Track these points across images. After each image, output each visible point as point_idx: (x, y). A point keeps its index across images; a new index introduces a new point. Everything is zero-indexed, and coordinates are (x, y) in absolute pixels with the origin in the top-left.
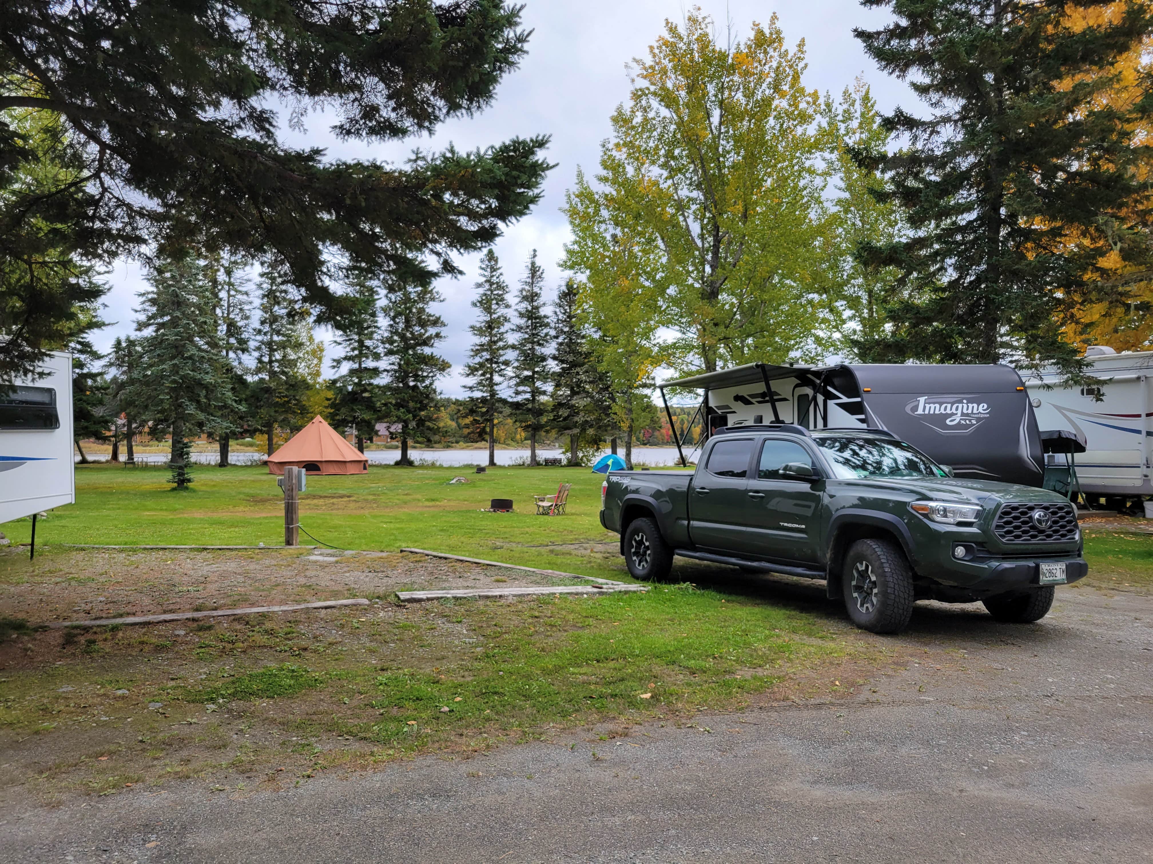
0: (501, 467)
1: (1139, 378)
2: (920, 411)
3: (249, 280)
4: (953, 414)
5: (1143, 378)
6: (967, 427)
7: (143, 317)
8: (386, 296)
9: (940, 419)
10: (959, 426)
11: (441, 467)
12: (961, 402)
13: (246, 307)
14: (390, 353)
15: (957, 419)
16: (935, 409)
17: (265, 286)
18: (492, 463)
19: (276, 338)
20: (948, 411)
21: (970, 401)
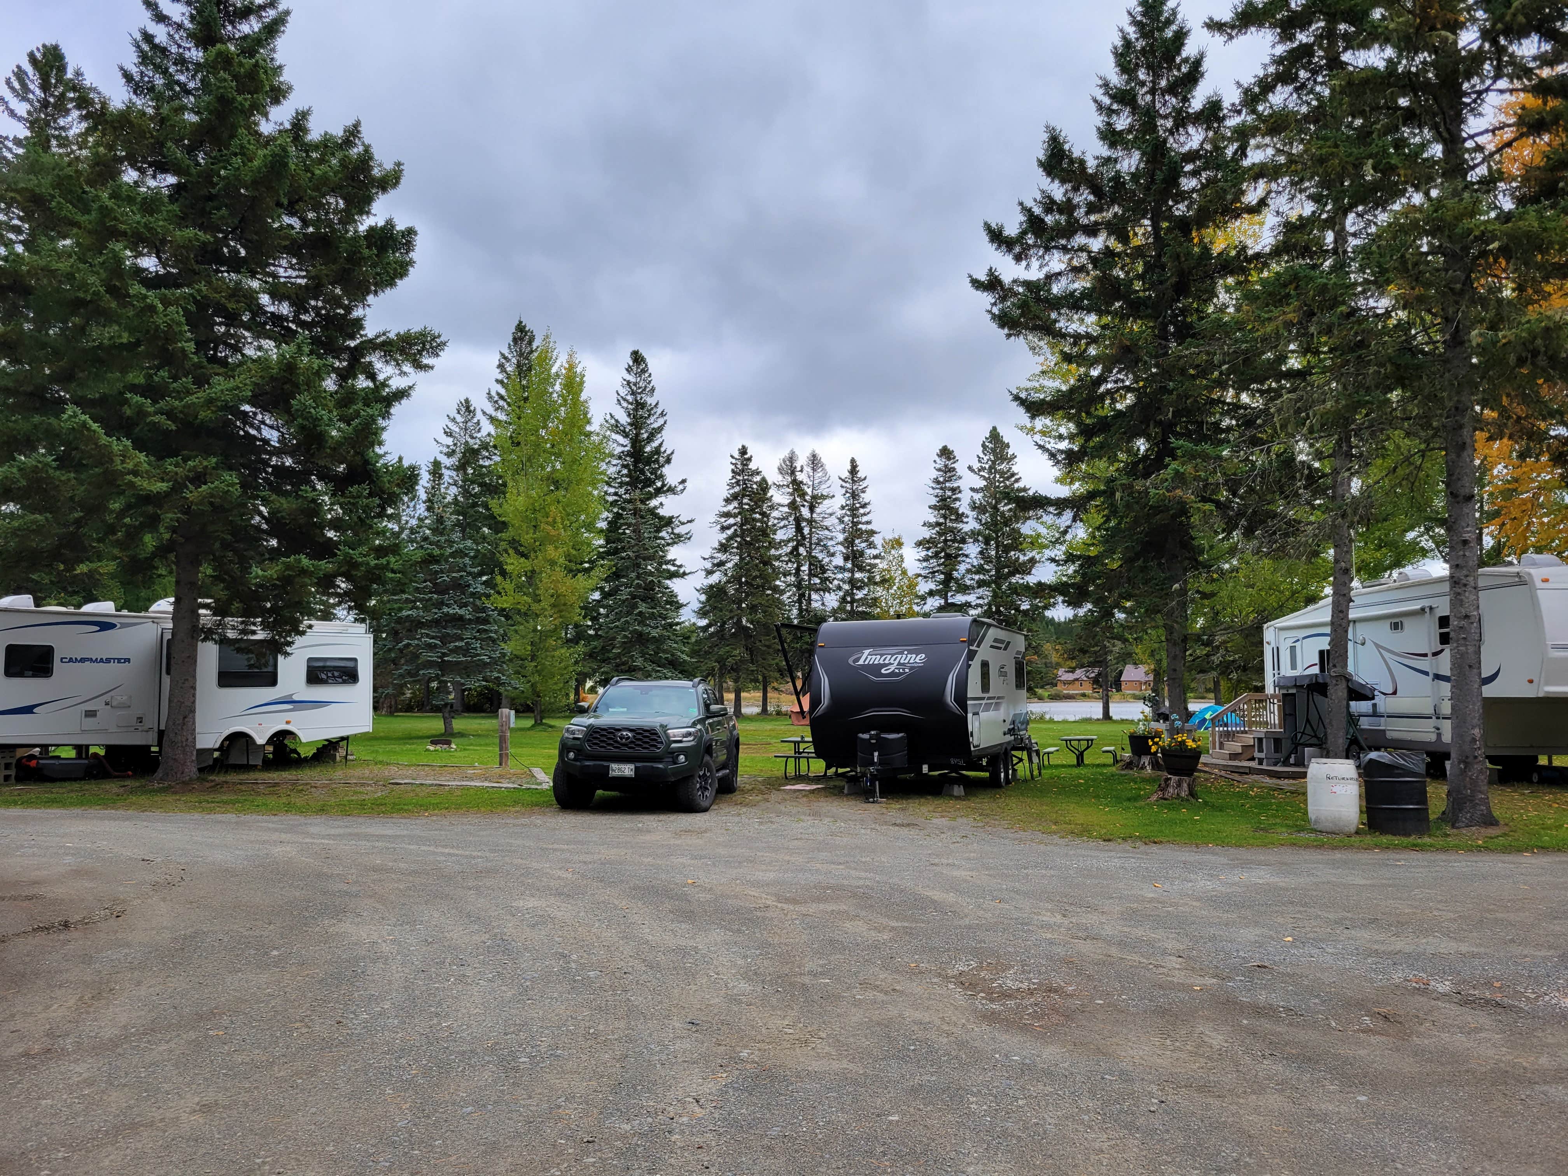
0: (1116, 722)
1: (1423, 609)
2: (861, 662)
3: (831, 515)
4: (890, 664)
5: (1427, 610)
6: (900, 674)
7: (708, 565)
8: (977, 519)
9: (876, 669)
10: (893, 674)
11: (1051, 721)
12: (902, 653)
13: (830, 543)
14: (981, 584)
15: (892, 668)
16: (876, 660)
17: (846, 519)
18: (1107, 716)
19: (858, 575)
20: (887, 662)
21: (910, 652)
